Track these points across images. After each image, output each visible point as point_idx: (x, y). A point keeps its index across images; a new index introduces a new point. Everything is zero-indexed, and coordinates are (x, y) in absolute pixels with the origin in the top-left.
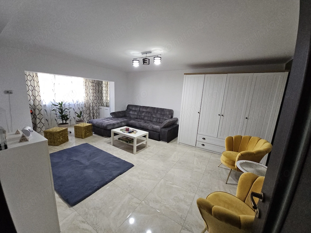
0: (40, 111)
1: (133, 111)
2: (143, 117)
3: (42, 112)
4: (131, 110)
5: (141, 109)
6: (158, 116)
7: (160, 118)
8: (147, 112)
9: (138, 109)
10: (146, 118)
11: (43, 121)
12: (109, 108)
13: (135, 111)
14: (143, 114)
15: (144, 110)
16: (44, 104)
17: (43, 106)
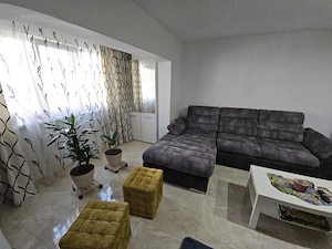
0: (12, 147)
1: (206, 117)
2: (232, 128)
3: (19, 149)
4: (199, 116)
5: (223, 114)
6: (273, 126)
7: (278, 131)
8: (240, 119)
9: (218, 113)
10: (241, 131)
11: (26, 170)
12: (155, 115)
13: (210, 117)
14: (233, 123)
15: (232, 115)
16: (20, 124)
17: (17, 132)
